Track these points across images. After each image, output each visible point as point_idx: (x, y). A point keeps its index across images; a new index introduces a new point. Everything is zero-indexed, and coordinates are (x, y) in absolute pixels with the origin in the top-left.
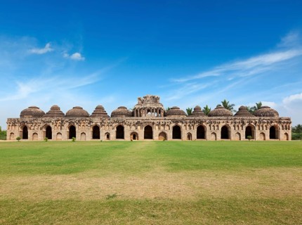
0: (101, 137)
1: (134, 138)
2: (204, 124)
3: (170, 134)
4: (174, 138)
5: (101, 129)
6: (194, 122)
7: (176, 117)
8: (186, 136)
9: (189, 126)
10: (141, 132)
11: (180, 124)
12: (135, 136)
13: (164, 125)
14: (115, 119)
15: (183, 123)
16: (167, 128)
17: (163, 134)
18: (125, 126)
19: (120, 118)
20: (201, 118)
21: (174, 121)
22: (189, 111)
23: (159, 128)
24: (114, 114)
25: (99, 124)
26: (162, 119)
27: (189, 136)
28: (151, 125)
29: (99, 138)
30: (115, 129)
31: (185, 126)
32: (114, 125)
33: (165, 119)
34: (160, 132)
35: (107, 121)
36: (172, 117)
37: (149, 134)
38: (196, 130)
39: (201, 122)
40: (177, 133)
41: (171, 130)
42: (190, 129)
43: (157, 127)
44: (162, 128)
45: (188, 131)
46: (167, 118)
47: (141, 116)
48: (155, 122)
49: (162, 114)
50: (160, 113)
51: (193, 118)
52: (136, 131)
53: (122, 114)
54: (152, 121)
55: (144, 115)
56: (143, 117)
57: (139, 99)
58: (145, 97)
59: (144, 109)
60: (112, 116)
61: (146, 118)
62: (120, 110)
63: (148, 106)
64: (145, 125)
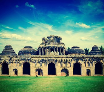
0: (9, 73)
1: (39, 74)
2: (101, 61)
3: (71, 70)
4: (74, 74)
5: (9, 66)
6: (93, 59)
7: (77, 55)
8: (86, 72)
9: (88, 63)
10: (45, 68)
11: (80, 61)
12: (39, 71)
13: (65, 63)
14: (22, 57)
15: (83, 60)
16: (68, 65)
17: (65, 71)
18: (31, 63)
19: (26, 56)
20: (98, 56)
21: (75, 59)
22: (86, 50)
23: (61, 65)
24: (21, 53)
25: (8, 61)
26: (64, 57)
27: (88, 72)
28: (54, 62)
29: (8, 74)
30: (22, 66)
31: (85, 63)
32: (21, 62)
33: (67, 57)
34: (62, 68)
35: (14, 59)
36: (73, 55)
37: (52, 70)
38: (94, 66)
39: (99, 60)
40: (77, 69)
41: (72, 67)
42: (89, 66)
43: (59, 64)
44: (64, 65)
45: (87, 67)
46: (68, 56)
47: (45, 54)
48: (58, 59)
49: (64, 52)
50: (62, 52)
51: (92, 56)
52: (41, 68)
53: (28, 53)
54: (55, 59)
55: (47, 53)
56: (47, 55)
57: (44, 39)
58: (49, 38)
59: (48, 48)
60: (19, 54)
61: (49, 56)
62: (26, 49)
63: (52, 45)
64: (48, 63)
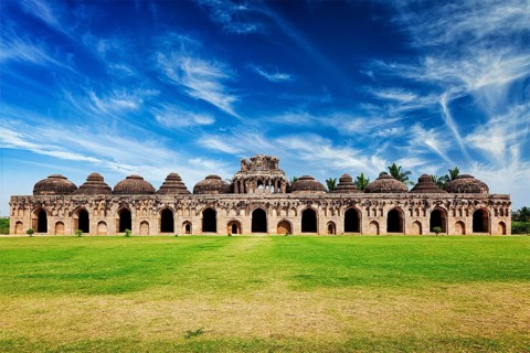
0: (176, 230)
1: (234, 231)
2: (357, 206)
3: (297, 223)
4: (303, 230)
5: (176, 215)
6: (340, 202)
7: (309, 194)
8: (326, 227)
9: (331, 209)
10: (246, 220)
11: (315, 206)
12: (235, 226)
13: (286, 208)
14: (201, 197)
15: (320, 204)
16: (292, 213)
17: (286, 225)
18: (218, 210)
19: (208, 196)
20: (351, 195)
21: (304, 200)
22: (331, 183)
23: (278, 214)
24: (199, 189)
25: (173, 206)
26: (283, 199)
27: (332, 227)
28: (263, 207)
29: (172, 231)
30: (201, 215)
31: (325, 209)
32: (199, 208)
33: (289, 198)
34: (279, 219)
35: (186, 201)
36: (302, 194)
37: (259, 224)
38: (343, 216)
39: (353, 203)
40: (309, 222)
41: (300, 217)
42: (333, 214)
43: (274, 211)
44: (283, 213)
45: (330, 218)
46: (291, 195)
47: (245, 192)
48: (272, 202)
49: (284, 188)
50: (279, 186)
51: (338, 196)
52: (238, 219)
53: (213, 189)
54: (266, 201)
55: (251, 191)
56: (251, 193)
57: (244, 162)
58: (253, 160)
59: (252, 179)
60: (195, 192)
61: (254, 196)
62: (209, 182)
63: (259, 174)
64: (253, 208)
